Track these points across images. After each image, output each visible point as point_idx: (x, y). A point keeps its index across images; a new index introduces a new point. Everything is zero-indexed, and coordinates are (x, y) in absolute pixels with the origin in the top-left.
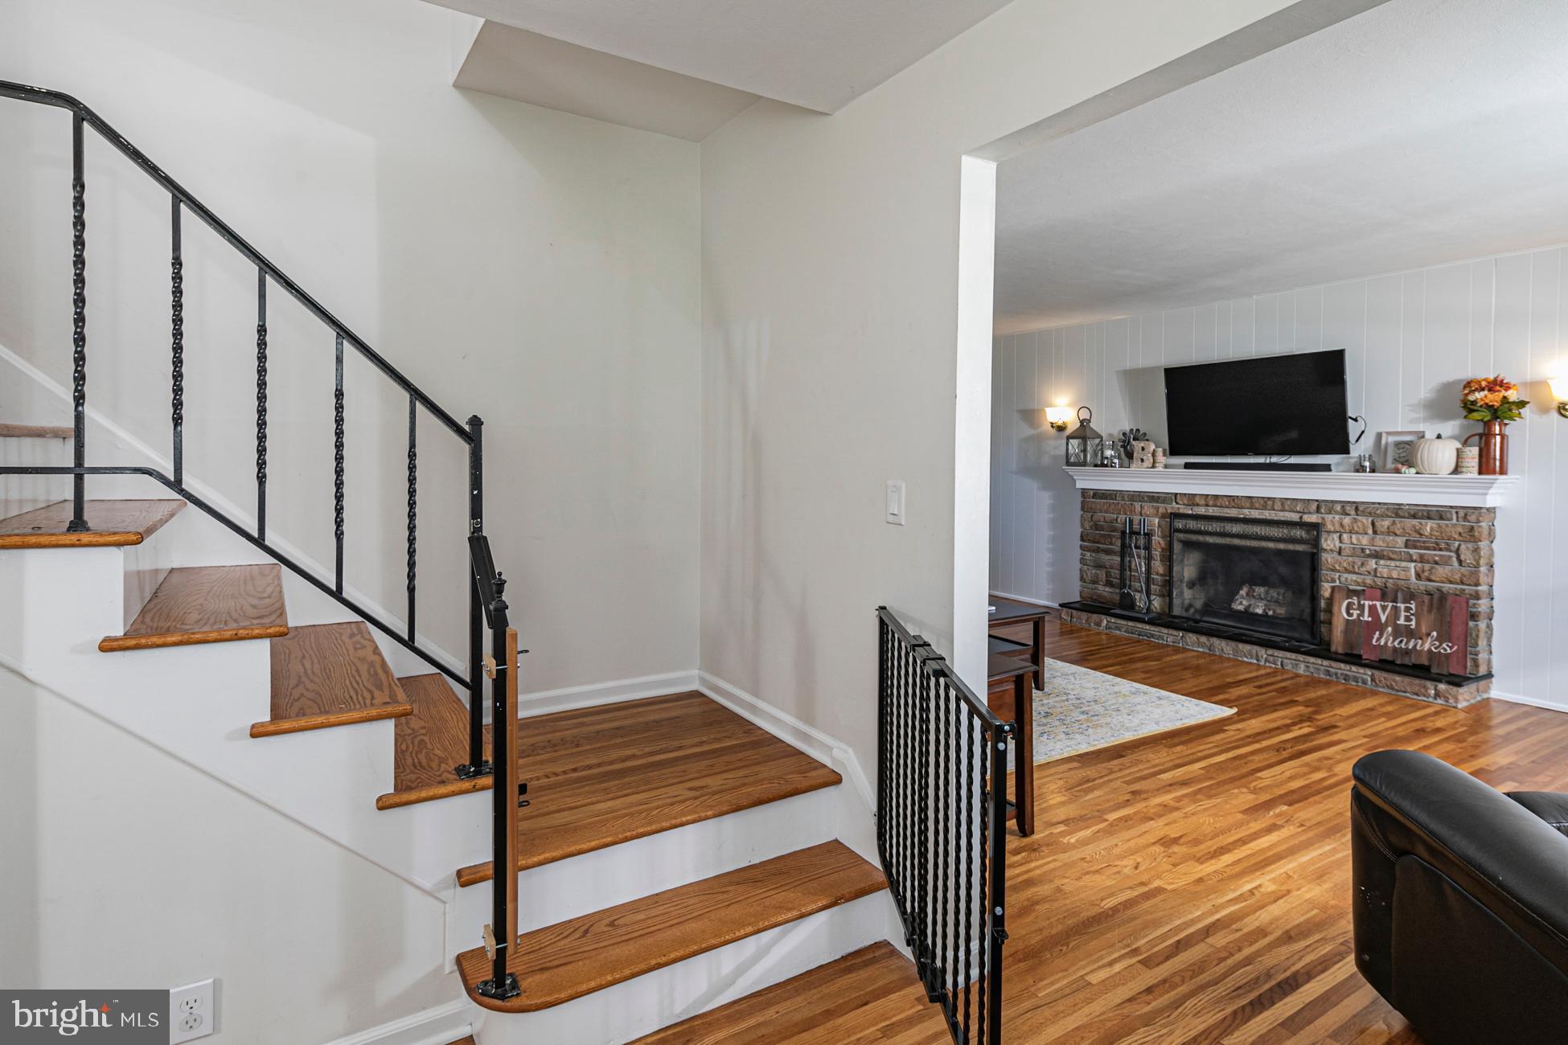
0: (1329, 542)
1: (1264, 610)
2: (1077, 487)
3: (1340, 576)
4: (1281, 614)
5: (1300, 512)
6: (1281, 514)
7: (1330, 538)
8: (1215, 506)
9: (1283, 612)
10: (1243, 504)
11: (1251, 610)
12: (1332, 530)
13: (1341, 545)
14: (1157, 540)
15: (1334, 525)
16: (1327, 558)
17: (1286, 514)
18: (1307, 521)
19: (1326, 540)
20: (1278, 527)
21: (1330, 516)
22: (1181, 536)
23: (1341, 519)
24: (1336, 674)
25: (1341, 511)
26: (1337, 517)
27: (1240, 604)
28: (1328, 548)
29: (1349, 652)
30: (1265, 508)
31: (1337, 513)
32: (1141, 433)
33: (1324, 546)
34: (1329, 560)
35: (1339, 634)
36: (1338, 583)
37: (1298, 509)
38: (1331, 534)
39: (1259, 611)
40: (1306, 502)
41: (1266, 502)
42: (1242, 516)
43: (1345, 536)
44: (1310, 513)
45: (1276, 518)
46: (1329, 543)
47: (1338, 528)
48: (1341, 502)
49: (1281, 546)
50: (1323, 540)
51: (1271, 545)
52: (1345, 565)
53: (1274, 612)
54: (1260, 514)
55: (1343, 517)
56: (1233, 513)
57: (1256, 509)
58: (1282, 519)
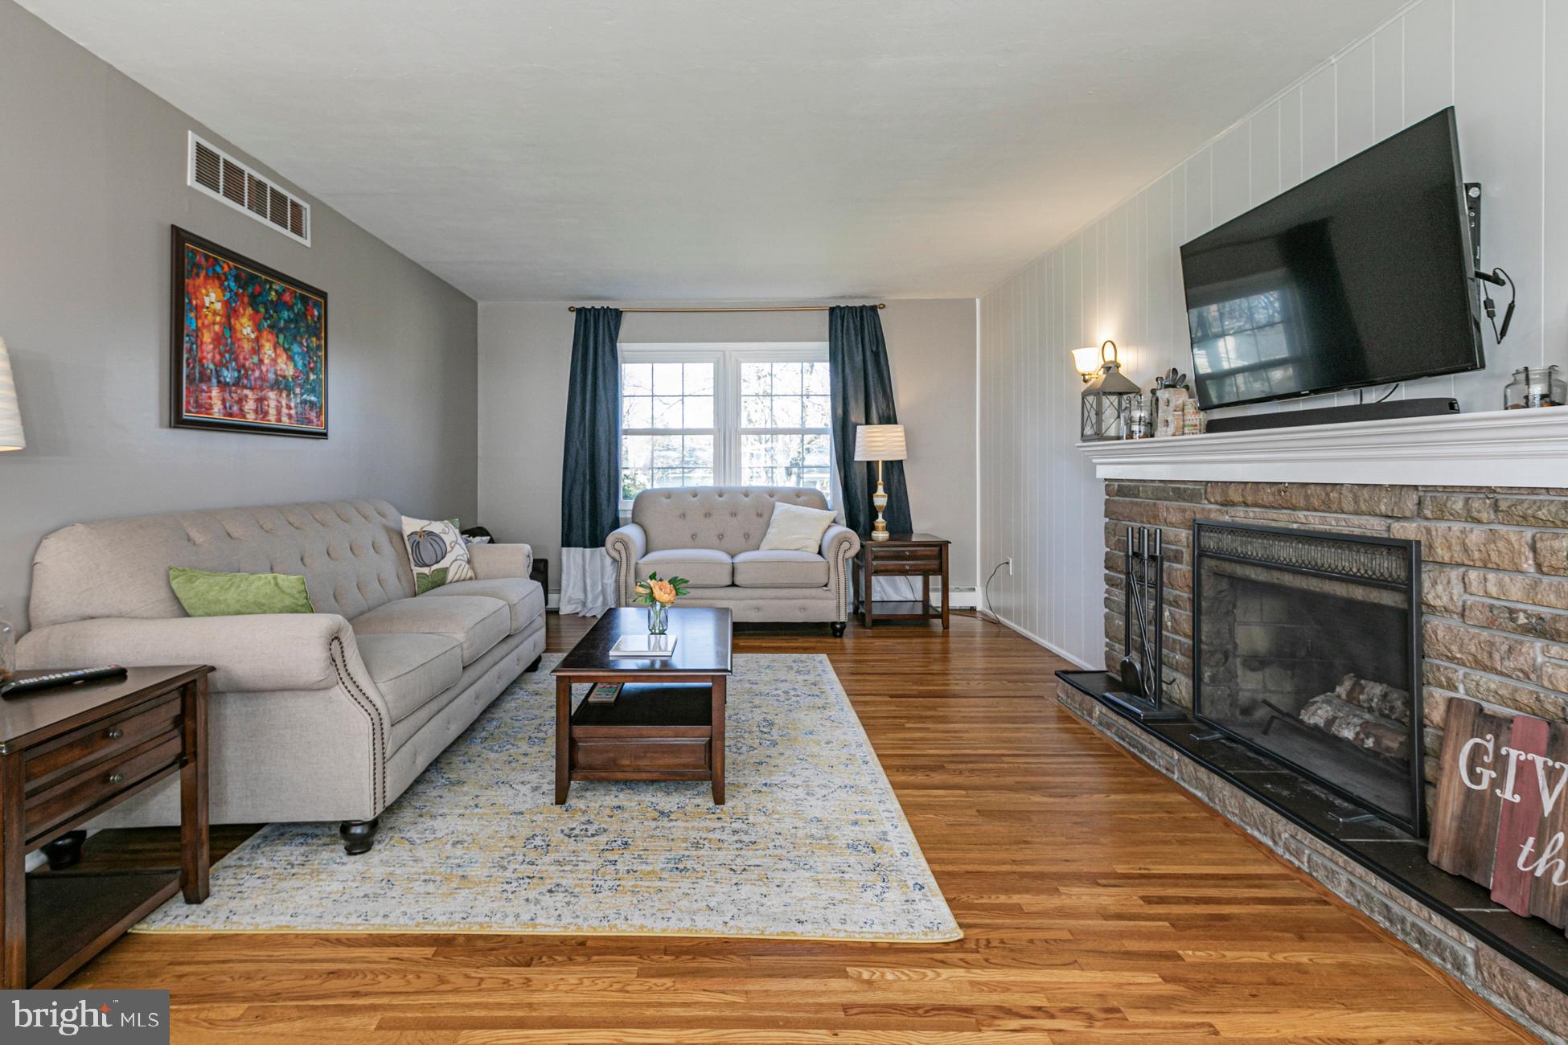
0: (1440, 588)
1: (1357, 734)
2: (1098, 477)
3: (1466, 675)
4: (1388, 749)
5: (1388, 517)
6: (1355, 520)
7: (1443, 579)
8: (1256, 505)
9: (1395, 745)
10: (1294, 502)
11: (1334, 729)
12: (1447, 559)
13: (1466, 597)
14: (1181, 570)
15: (1449, 548)
16: (1438, 628)
17: (1364, 520)
18: (1398, 536)
19: (1434, 583)
20: (1351, 550)
21: (1442, 526)
22: (1213, 563)
23: (1463, 532)
24: (1403, 921)
25: (1464, 513)
26: (1457, 527)
27: (1317, 714)
28: (1438, 603)
29: (1464, 874)
30: (1326, 507)
31: (1455, 517)
32: (1179, 375)
33: (1430, 598)
34: (1440, 634)
35: (1448, 821)
36: (1461, 694)
37: (1383, 508)
38: (1447, 569)
39: (1348, 734)
40: (1397, 492)
41: (1327, 495)
42: (1295, 526)
43: (1473, 575)
44: (1405, 518)
45: (1346, 531)
46: (1438, 589)
47: (1459, 557)
48: (1463, 489)
49: (1358, 593)
50: (1427, 585)
51: (1340, 590)
52: (1473, 650)
53: (1377, 742)
54: (1324, 521)
55: (1468, 526)
56: (1281, 519)
57: (1316, 510)
58: (1357, 531)
